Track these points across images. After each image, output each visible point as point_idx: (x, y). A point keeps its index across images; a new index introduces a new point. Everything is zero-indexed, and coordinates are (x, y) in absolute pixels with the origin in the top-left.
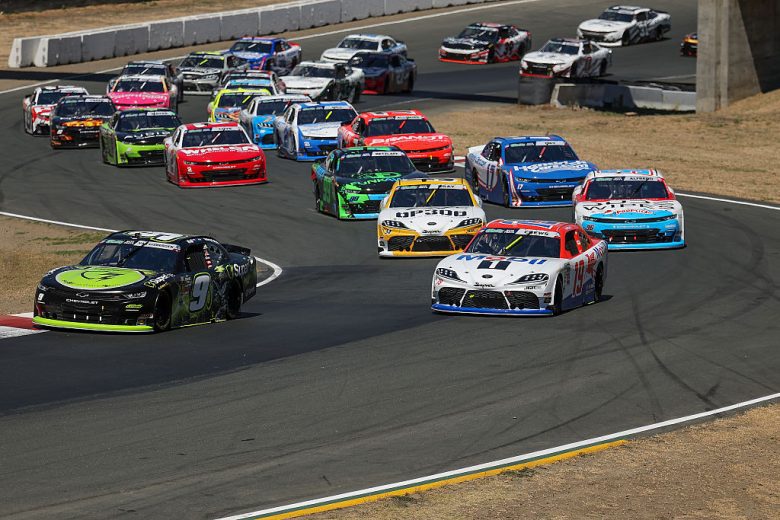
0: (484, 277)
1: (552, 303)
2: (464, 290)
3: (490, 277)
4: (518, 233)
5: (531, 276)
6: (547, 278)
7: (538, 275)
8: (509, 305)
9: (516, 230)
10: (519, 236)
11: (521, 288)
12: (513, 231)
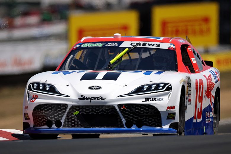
0: (91, 88)
1: (177, 120)
2: (66, 106)
3: (98, 88)
4: (122, 46)
5: (150, 86)
6: (169, 88)
7: (158, 85)
8: (124, 121)
9: (120, 43)
10: (124, 48)
11: (139, 100)
12: (116, 44)
